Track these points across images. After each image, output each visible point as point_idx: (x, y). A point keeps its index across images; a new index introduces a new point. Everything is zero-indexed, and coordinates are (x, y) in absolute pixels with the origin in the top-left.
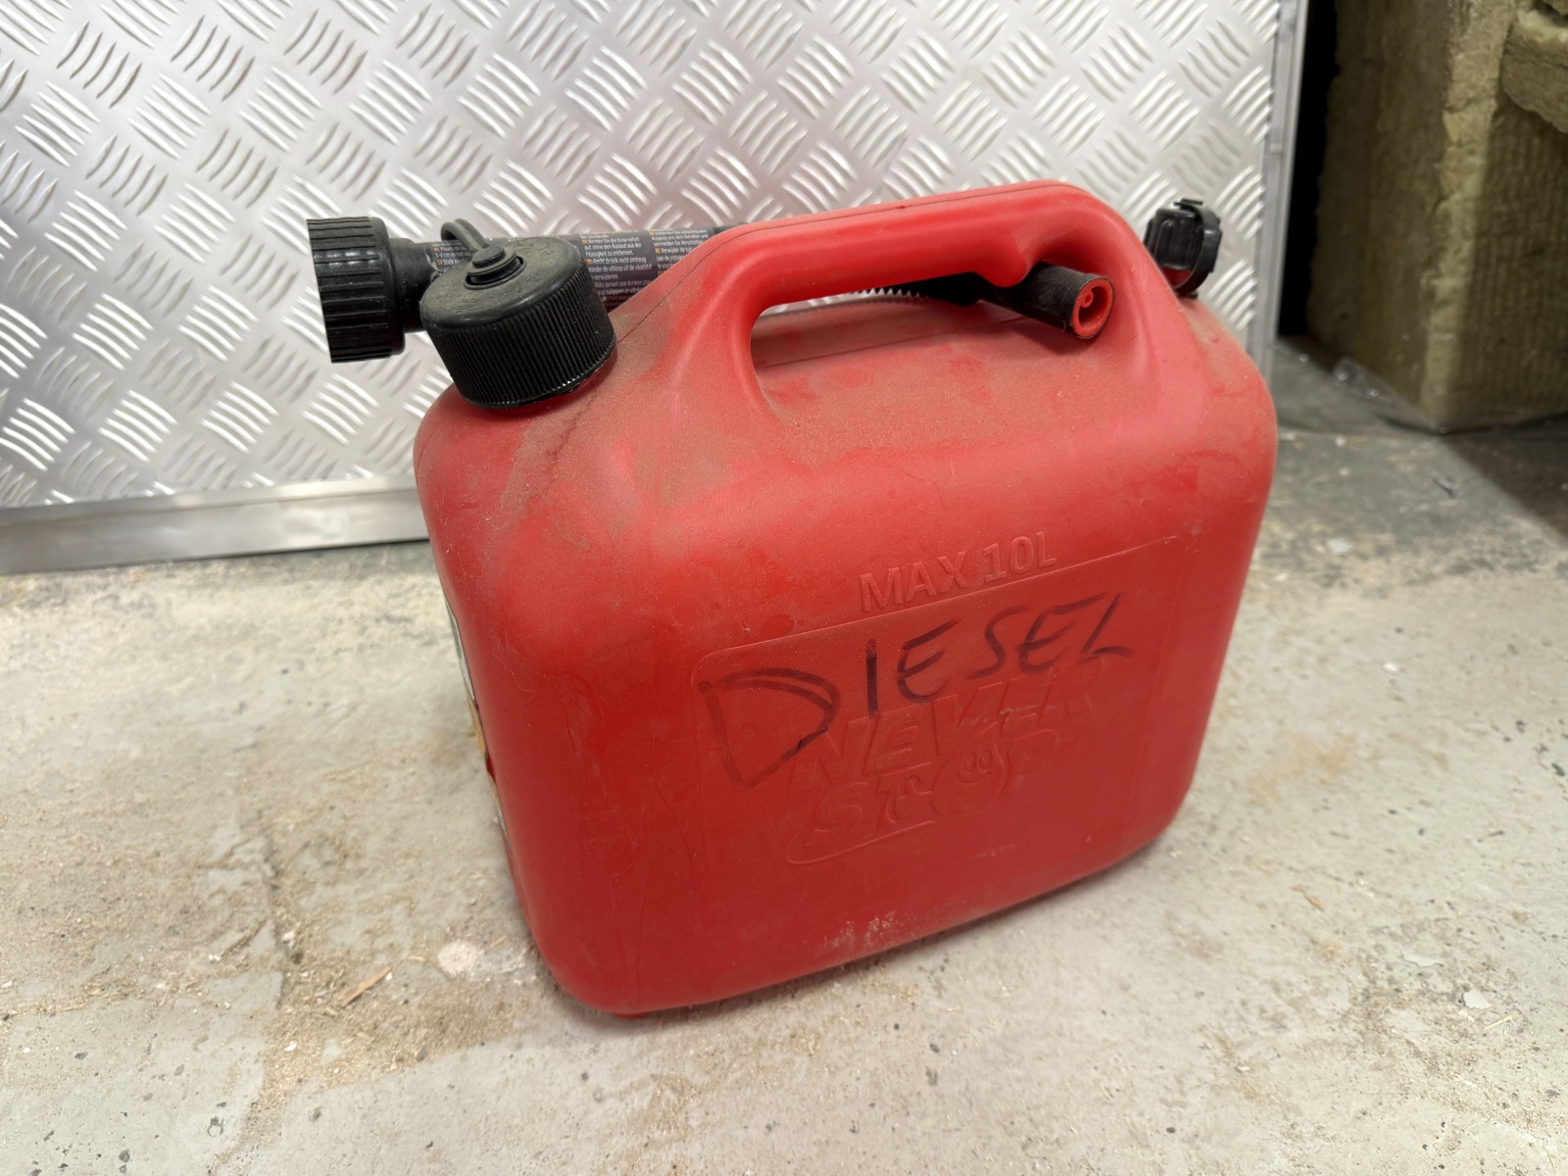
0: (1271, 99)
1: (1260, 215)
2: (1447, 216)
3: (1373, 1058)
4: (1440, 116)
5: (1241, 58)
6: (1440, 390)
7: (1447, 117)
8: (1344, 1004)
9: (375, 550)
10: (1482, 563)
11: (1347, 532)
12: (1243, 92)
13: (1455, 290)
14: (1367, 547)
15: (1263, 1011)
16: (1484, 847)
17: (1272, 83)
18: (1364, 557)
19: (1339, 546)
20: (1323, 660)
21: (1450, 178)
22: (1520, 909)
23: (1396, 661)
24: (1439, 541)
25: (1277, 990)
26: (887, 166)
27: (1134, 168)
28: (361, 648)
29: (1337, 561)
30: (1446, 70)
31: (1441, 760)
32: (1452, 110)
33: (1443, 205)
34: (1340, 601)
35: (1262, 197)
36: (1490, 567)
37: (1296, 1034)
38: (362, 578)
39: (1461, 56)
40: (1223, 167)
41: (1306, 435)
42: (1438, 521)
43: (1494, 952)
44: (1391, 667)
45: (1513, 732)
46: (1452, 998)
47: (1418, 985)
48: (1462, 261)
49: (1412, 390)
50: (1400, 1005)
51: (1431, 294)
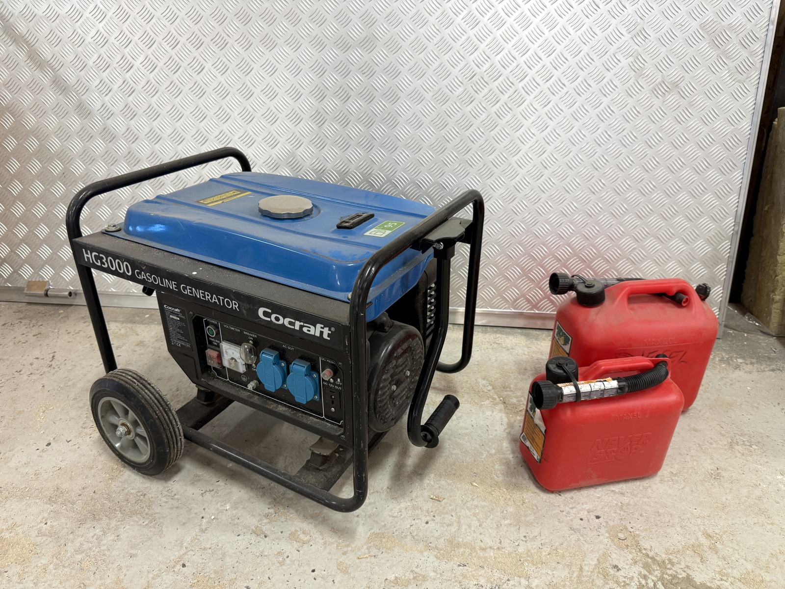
0: (730, 248)
1: (725, 275)
2: (778, 281)
3: (730, 451)
4: (776, 256)
5: (723, 238)
6: (775, 325)
7: (778, 257)
8: (726, 443)
9: (486, 327)
10: (779, 370)
11: (743, 358)
12: (723, 246)
13: (780, 299)
14: (748, 362)
15: (708, 441)
16: (763, 424)
17: (731, 245)
18: (747, 364)
19: (740, 361)
20: (731, 384)
21: (778, 271)
22: (768, 435)
23: (750, 387)
24: (768, 363)
25: (712, 439)
26: (631, 254)
27: (692, 261)
28: (492, 348)
29: (739, 364)
30: (778, 246)
31: (757, 408)
32: (779, 255)
33: (777, 277)
34: (737, 372)
35: (726, 271)
36: (781, 371)
37: (715, 446)
38: (486, 333)
39: (782, 243)
40: (716, 263)
41: (735, 332)
42: (769, 358)
43: (761, 441)
44: (748, 388)
45: (776, 405)
46: (749, 446)
47: (742, 443)
48: (782, 292)
49: (767, 324)
50: (738, 445)
51: (773, 300)
